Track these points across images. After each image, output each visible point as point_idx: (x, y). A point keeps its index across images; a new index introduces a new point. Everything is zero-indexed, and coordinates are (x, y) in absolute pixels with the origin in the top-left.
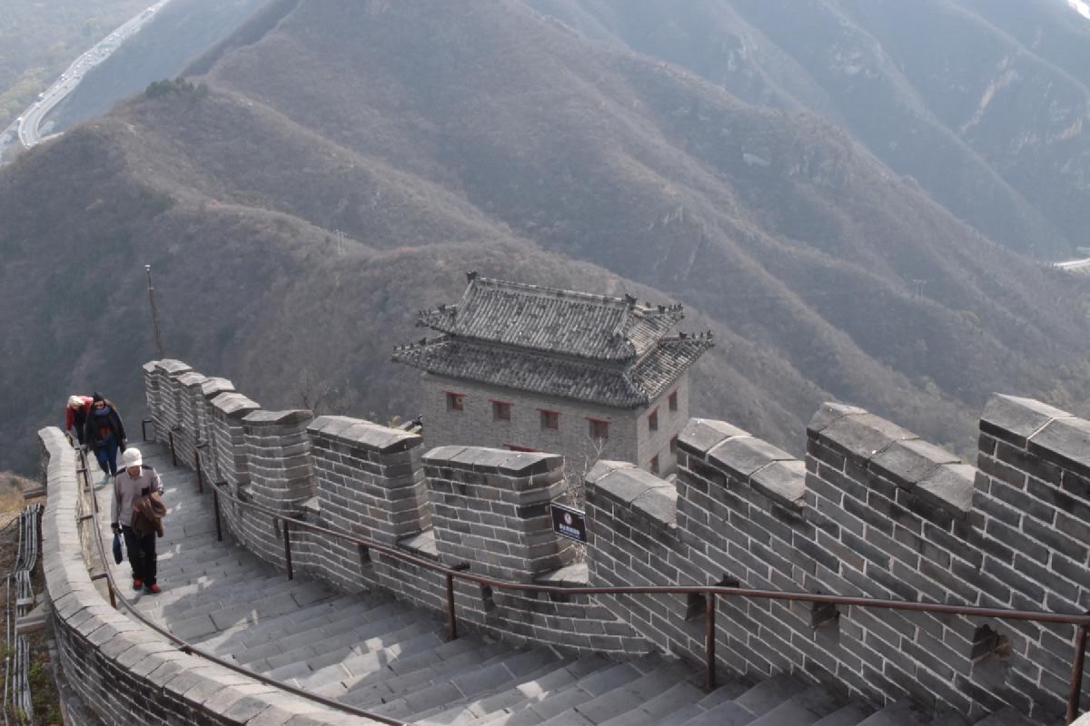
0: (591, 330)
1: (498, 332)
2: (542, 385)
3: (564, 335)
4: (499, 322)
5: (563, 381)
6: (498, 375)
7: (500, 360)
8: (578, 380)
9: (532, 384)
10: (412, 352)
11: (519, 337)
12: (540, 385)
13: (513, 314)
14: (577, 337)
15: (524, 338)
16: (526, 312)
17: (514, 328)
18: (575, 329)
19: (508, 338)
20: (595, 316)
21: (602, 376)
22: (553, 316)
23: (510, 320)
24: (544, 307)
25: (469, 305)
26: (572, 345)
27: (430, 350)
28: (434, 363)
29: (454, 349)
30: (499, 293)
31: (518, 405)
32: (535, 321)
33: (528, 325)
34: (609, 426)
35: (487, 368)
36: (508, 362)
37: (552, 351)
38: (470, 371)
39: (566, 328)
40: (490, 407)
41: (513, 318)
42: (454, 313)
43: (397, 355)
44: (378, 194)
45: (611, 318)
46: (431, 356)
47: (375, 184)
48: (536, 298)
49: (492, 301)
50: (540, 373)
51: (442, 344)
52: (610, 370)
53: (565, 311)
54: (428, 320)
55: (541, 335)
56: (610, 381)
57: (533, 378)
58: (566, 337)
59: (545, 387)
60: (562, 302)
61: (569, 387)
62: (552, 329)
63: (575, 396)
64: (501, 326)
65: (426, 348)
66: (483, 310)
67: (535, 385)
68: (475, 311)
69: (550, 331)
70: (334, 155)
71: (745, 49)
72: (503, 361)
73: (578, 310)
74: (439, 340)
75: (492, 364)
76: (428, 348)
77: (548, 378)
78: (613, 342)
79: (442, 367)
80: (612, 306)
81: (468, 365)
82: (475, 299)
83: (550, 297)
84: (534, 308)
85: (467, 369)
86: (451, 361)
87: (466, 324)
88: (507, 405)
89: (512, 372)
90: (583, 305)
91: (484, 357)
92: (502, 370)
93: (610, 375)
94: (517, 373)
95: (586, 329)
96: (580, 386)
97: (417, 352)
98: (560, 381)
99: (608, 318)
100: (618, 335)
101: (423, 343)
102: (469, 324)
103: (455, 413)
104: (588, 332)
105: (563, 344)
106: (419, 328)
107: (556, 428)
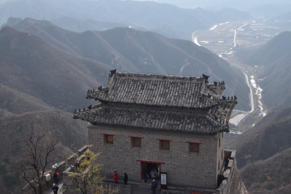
0: (186, 94)
1: (133, 99)
2: (162, 125)
3: (171, 98)
4: (133, 94)
5: (174, 122)
6: (136, 122)
7: (135, 114)
8: (182, 121)
9: (156, 125)
10: (84, 113)
11: (146, 100)
12: (161, 125)
13: (139, 89)
14: (179, 98)
15: (149, 100)
16: (146, 89)
17: (142, 96)
18: (176, 95)
19: (140, 101)
20: (186, 88)
21: (195, 118)
22: (162, 89)
23: (138, 92)
24: (156, 85)
25: (114, 87)
26: (178, 102)
27: (94, 112)
28: (98, 118)
29: (107, 111)
30: (130, 79)
31: (146, 138)
32: (153, 92)
33: (149, 94)
34: (200, 145)
35: (128, 119)
36: (139, 115)
37: (167, 106)
38: (119, 120)
39: (171, 94)
40: (129, 140)
41: (140, 91)
42: (107, 91)
43: (77, 115)
44: (16, 99)
45: (195, 88)
46: (95, 115)
47: (15, 96)
48: (150, 81)
49: (126, 83)
50: (159, 119)
51: (100, 108)
52: (198, 115)
53: (168, 86)
54: (93, 95)
55: (158, 99)
56: (200, 120)
57: (156, 123)
58: (172, 99)
59: (164, 126)
60: (165, 82)
61: (178, 125)
62: (164, 95)
63: (183, 129)
64: (134, 96)
65: (92, 111)
66: (122, 88)
67: (158, 125)
68: (117, 89)
69: (163, 96)
70: (2, 88)
71: (116, 58)
72: (136, 115)
73: (176, 85)
74: (98, 106)
75: (130, 117)
76: (93, 111)
77: (165, 122)
78: (202, 98)
79: (103, 120)
80: (194, 81)
81: (117, 118)
82: (116, 83)
83: (159, 80)
84: (150, 86)
85: (117, 120)
86: (107, 116)
87: (114, 95)
88: (140, 139)
89: (143, 120)
90: (178, 82)
91: (125, 114)
92: (137, 119)
93: (200, 118)
94: (146, 120)
95: (182, 94)
96: (184, 124)
97: (87, 113)
98: (172, 123)
99: (194, 87)
100: (203, 95)
101: (90, 108)
102: (116, 96)
103: (108, 145)
104: (184, 95)
105: (172, 102)
106: (88, 100)
107: (169, 149)
